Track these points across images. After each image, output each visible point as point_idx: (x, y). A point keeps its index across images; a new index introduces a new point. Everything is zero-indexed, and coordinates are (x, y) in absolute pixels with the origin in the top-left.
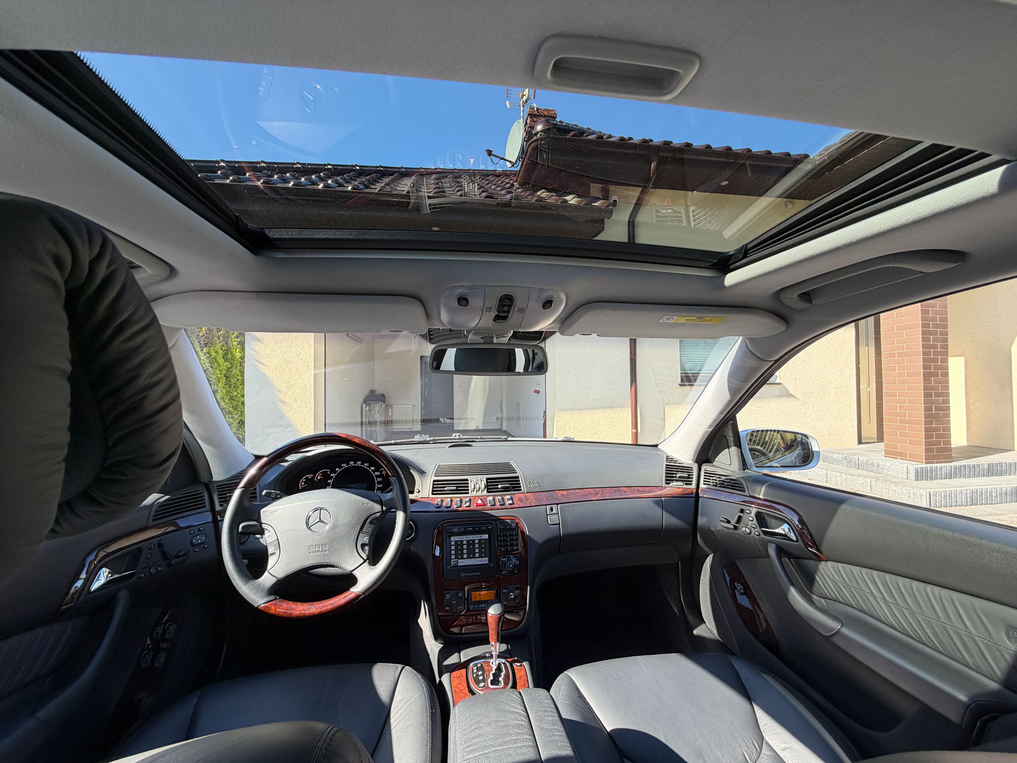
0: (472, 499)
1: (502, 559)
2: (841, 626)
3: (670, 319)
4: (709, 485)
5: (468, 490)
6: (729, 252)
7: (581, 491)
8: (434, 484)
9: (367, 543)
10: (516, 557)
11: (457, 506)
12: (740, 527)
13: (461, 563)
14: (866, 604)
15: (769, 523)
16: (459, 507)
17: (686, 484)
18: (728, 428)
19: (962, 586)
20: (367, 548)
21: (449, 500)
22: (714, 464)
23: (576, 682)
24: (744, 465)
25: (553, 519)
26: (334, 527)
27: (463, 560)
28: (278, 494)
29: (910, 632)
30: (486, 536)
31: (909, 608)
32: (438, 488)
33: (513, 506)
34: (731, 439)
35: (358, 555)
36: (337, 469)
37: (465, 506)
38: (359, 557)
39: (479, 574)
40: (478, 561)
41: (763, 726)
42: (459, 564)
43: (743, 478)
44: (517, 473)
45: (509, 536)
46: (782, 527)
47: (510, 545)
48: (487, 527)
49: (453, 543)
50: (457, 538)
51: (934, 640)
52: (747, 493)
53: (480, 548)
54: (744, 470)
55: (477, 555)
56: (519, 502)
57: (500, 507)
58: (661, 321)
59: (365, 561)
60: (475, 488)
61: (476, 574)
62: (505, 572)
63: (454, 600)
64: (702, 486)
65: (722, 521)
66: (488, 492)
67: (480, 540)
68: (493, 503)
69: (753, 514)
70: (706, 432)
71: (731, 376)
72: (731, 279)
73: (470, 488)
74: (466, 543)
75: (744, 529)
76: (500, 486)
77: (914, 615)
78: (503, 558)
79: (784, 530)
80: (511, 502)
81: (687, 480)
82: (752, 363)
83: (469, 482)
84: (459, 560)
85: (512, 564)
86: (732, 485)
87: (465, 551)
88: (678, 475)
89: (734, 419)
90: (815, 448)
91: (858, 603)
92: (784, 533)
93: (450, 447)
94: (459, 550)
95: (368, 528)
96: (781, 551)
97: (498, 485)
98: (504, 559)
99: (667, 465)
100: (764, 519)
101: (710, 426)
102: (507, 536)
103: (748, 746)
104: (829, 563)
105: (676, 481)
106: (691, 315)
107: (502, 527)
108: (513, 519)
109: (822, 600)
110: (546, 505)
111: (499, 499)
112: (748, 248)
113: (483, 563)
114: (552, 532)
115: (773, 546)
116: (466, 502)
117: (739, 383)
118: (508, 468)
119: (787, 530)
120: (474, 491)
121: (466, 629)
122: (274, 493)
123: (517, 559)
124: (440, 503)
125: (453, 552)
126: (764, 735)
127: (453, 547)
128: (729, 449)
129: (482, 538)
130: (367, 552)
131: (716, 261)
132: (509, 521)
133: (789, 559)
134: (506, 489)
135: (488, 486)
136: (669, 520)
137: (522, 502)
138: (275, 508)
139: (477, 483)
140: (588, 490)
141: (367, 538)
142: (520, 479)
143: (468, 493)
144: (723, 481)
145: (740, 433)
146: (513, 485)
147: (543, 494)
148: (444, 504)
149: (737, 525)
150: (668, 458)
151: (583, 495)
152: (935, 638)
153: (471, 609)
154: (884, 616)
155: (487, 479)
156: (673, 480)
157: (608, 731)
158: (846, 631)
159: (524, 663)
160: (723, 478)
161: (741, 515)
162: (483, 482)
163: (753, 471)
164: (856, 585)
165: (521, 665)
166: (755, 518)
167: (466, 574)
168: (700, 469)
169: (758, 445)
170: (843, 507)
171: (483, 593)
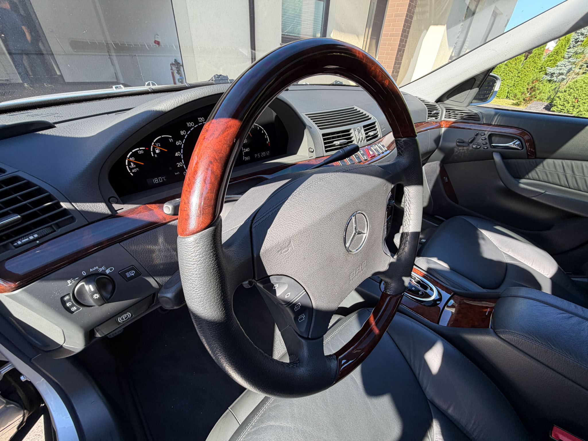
8: (324, 139)
17: (436, 119)
26: (372, 233)
34: (479, 82)
35: (385, 254)
36: (182, 133)
38: (387, 256)
44: (370, 119)
54: (469, 105)
65: (458, 142)
66: (366, 141)
73: (354, 139)
80: (385, 148)
81: (437, 116)
83: (352, 132)
88: (434, 112)
96: (502, 156)
97: (368, 133)
99: (425, 104)
105: (431, 117)
111: (379, 148)
118: (359, 114)
128: (471, 89)
134: (373, 136)
142: (376, 124)
150: (420, 100)
155: (363, 127)
166: (487, 138)
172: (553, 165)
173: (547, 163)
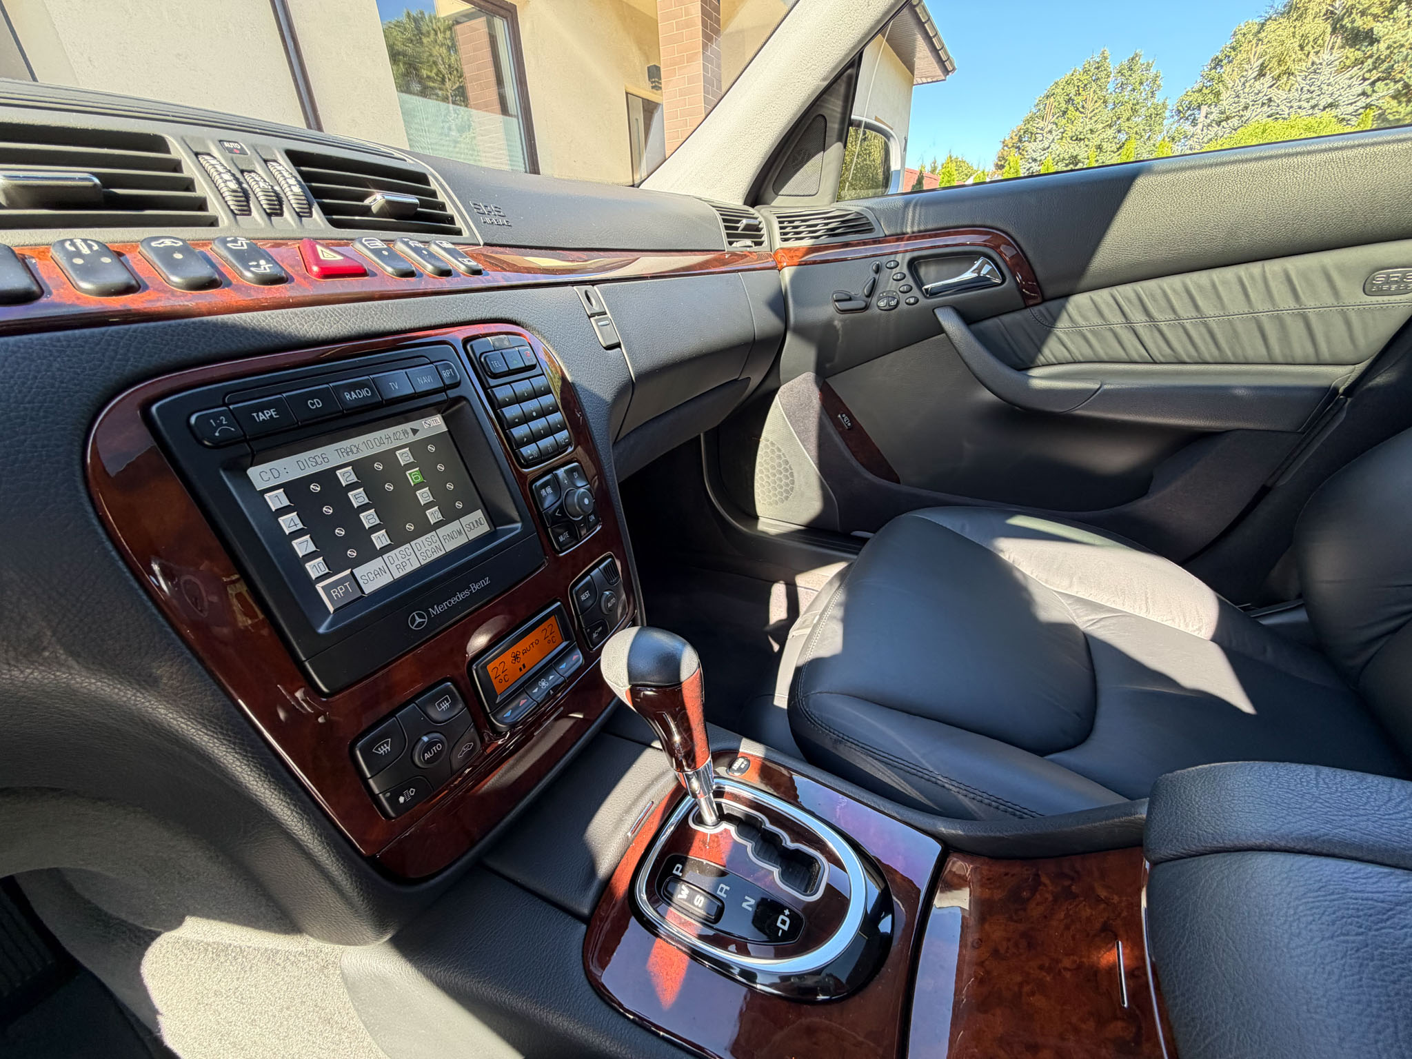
10: (577, 470)
12: (873, 302)
13: (375, 575)
17: (756, 244)
22: (774, 203)
25: (601, 329)
27: (377, 563)
29: (1182, 352)
30: (433, 425)
31: (1199, 317)
33: (487, 279)
39: (487, 581)
40: (450, 537)
42: (368, 589)
44: (402, 159)
45: (527, 397)
47: (546, 432)
49: (277, 500)
50: (290, 470)
52: (878, 233)
53: (430, 480)
62: (566, 534)
63: (431, 743)
64: (779, 243)
65: (837, 301)
66: (332, 222)
67: (415, 448)
68: (401, 264)
69: (901, 268)
74: (351, 479)
75: (882, 304)
76: (374, 202)
78: (543, 487)
80: (470, 264)
81: (756, 235)
87: (369, 518)
88: (743, 222)
94: (334, 521)
97: (362, 195)
102: (519, 400)
105: (740, 236)
108: (510, 328)
111: (419, 252)
113: (470, 536)
114: (614, 372)
115: (950, 309)
123: (580, 476)
125: (302, 545)
127: (289, 523)
128: (824, 150)
135: (314, 191)
139: (249, 175)
142: (433, 184)
146: (422, 204)
149: (869, 299)
152: (1231, 345)
156: (735, 236)
161: (877, 276)
162: (276, 167)
166: (905, 273)
167: (436, 610)
172: (1093, 306)
173: (1078, 307)
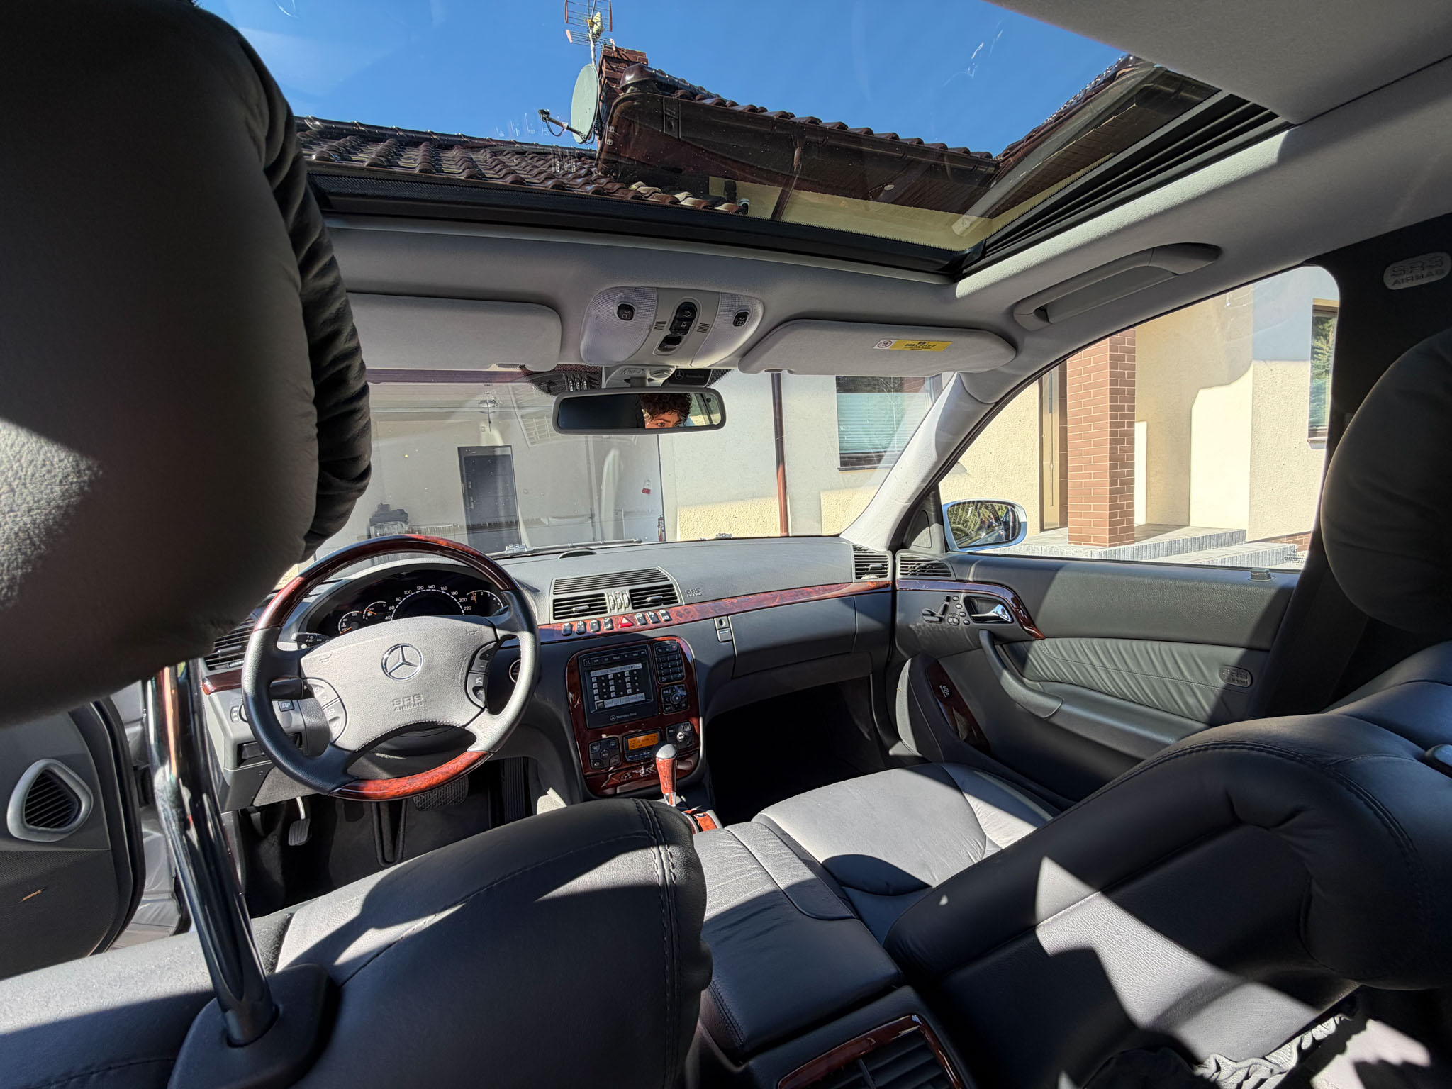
0: (614, 619)
1: (664, 692)
2: (1062, 704)
3: (887, 343)
4: (907, 574)
5: (606, 608)
6: (963, 251)
7: (754, 597)
8: (554, 606)
9: (482, 685)
10: (683, 687)
11: (595, 630)
12: (946, 618)
13: (609, 704)
14: (1084, 677)
15: (979, 609)
16: (598, 631)
17: (880, 577)
18: (929, 500)
19: (1182, 636)
20: (481, 692)
21: (581, 623)
22: (910, 549)
23: (775, 821)
24: (947, 548)
25: (722, 635)
26: (428, 668)
27: (610, 700)
28: (319, 637)
29: (1128, 694)
30: (639, 666)
31: (1130, 671)
32: (560, 609)
33: (671, 622)
34: (933, 514)
35: (470, 703)
36: (397, 599)
37: (604, 629)
38: (473, 706)
39: (635, 714)
40: (632, 699)
41: (985, 824)
42: (606, 706)
43: (947, 560)
44: (669, 580)
45: (670, 661)
46: (995, 610)
47: (673, 673)
48: (639, 653)
49: (594, 680)
50: (599, 673)
51: (1152, 697)
52: (953, 578)
53: (632, 682)
54: (947, 551)
55: (629, 691)
56: (678, 617)
57: (654, 625)
58: (876, 347)
59: (483, 710)
60: (615, 605)
61: (631, 715)
62: (669, 708)
63: (604, 753)
64: (898, 576)
65: (924, 614)
66: (634, 608)
67: (631, 672)
68: (643, 621)
69: (961, 601)
70: (904, 507)
71: (941, 427)
72: (965, 287)
73: (608, 605)
74: (612, 677)
75: (950, 620)
76: (649, 599)
77: (1134, 677)
78: (665, 690)
79: (997, 613)
80: (667, 617)
81: (881, 572)
82: (968, 406)
83: (606, 597)
84: (605, 701)
85: (678, 696)
86: (934, 570)
87: (612, 688)
88: (871, 566)
89: (936, 488)
90: (1022, 519)
91: (1078, 680)
92: (997, 615)
93: (563, 557)
94: (604, 687)
95: (479, 665)
96: (994, 637)
97: (646, 598)
98: (667, 692)
99: (855, 556)
100: (973, 603)
101: (910, 499)
102: (667, 661)
103: (971, 846)
104: (1047, 641)
105: (868, 574)
106: (911, 338)
107: (660, 650)
108: (673, 638)
109: (1038, 684)
110: (713, 618)
111: (651, 616)
112: (987, 244)
113: (639, 700)
114: (725, 651)
115: (985, 633)
116: (606, 623)
117: (950, 436)
118: (654, 575)
119: (1000, 613)
120: (614, 608)
121: (620, 789)
122: (310, 636)
123: (683, 689)
124: (569, 628)
125: (596, 692)
126: (986, 834)
127: (595, 685)
128: (929, 526)
129: (633, 669)
130: (484, 698)
131: (947, 263)
132: (667, 642)
133: (1001, 646)
134: (656, 603)
135: (632, 600)
136: (862, 622)
137: (681, 617)
138: (324, 654)
139: (618, 599)
140: (762, 595)
141: (481, 678)
142: (675, 587)
143: (606, 612)
144: (922, 568)
145: (943, 508)
146: (666, 596)
147: (707, 604)
148: (575, 629)
149: (943, 617)
150: (855, 549)
151: (758, 601)
152: (1154, 696)
153: (628, 760)
154: (1102, 685)
155: (631, 591)
156: (864, 574)
157: (821, 862)
158: (1066, 708)
159: (707, 813)
160: (923, 564)
161: (947, 603)
162: (625, 595)
163: (956, 552)
164: (1074, 658)
165: (704, 815)
166: (963, 605)
167: (618, 717)
168: (894, 558)
169: (959, 523)
170: (1060, 574)
171: (640, 738)
